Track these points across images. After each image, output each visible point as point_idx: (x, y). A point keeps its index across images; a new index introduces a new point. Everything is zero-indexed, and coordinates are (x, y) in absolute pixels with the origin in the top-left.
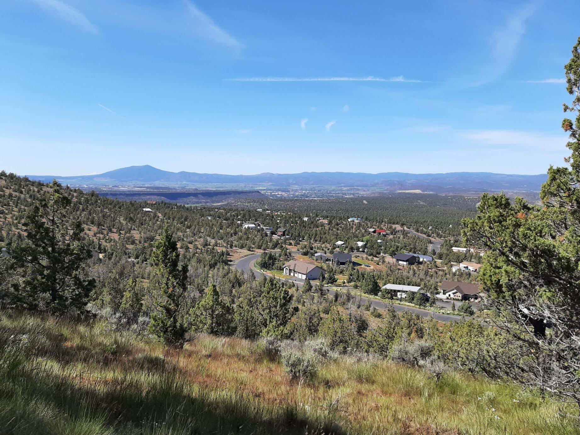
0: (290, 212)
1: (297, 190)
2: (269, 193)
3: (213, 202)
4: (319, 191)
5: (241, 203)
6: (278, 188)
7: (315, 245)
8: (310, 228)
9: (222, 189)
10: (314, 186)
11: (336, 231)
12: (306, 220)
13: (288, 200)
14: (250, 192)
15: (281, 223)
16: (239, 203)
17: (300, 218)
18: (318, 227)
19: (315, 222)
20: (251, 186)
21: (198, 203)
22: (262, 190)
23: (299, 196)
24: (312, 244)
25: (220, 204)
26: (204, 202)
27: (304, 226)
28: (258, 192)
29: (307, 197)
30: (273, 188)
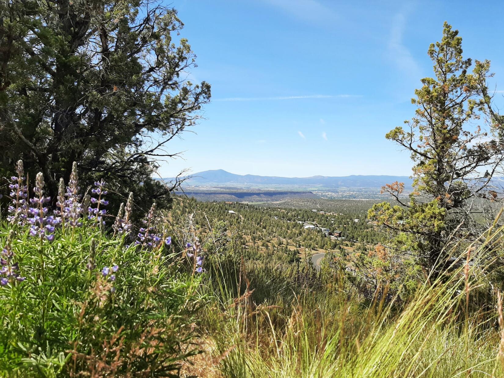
0: (341, 212)
1: (345, 191)
2: (320, 194)
3: (273, 200)
4: (365, 192)
5: (296, 203)
6: (328, 189)
7: (368, 246)
8: (361, 229)
9: (279, 190)
10: (361, 188)
11: (385, 232)
12: (357, 221)
13: (338, 201)
14: (304, 193)
15: (335, 224)
16: (295, 202)
17: (351, 219)
18: (368, 229)
19: (365, 224)
20: (304, 187)
21: (260, 201)
22: (313, 191)
23: (348, 197)
24: (366, 245)
25: (278, 202)
26: (265, 200)
27: (355, 227)
28: (311, 192)
29: (354, 198)
30: (324, 189)
